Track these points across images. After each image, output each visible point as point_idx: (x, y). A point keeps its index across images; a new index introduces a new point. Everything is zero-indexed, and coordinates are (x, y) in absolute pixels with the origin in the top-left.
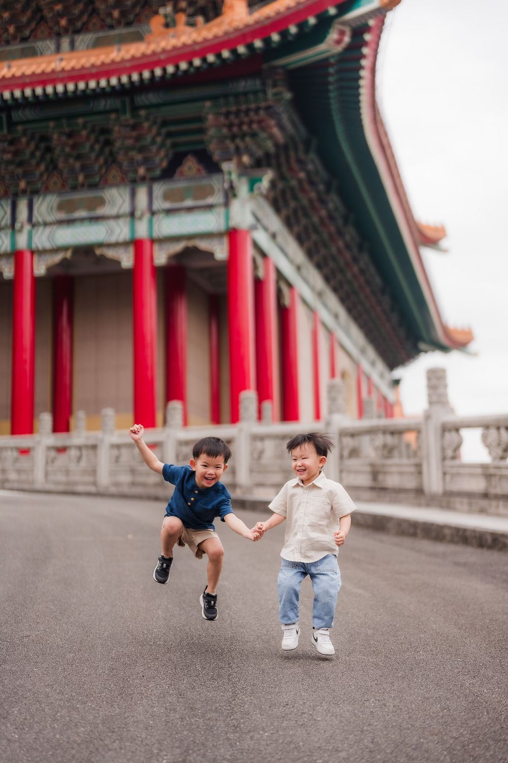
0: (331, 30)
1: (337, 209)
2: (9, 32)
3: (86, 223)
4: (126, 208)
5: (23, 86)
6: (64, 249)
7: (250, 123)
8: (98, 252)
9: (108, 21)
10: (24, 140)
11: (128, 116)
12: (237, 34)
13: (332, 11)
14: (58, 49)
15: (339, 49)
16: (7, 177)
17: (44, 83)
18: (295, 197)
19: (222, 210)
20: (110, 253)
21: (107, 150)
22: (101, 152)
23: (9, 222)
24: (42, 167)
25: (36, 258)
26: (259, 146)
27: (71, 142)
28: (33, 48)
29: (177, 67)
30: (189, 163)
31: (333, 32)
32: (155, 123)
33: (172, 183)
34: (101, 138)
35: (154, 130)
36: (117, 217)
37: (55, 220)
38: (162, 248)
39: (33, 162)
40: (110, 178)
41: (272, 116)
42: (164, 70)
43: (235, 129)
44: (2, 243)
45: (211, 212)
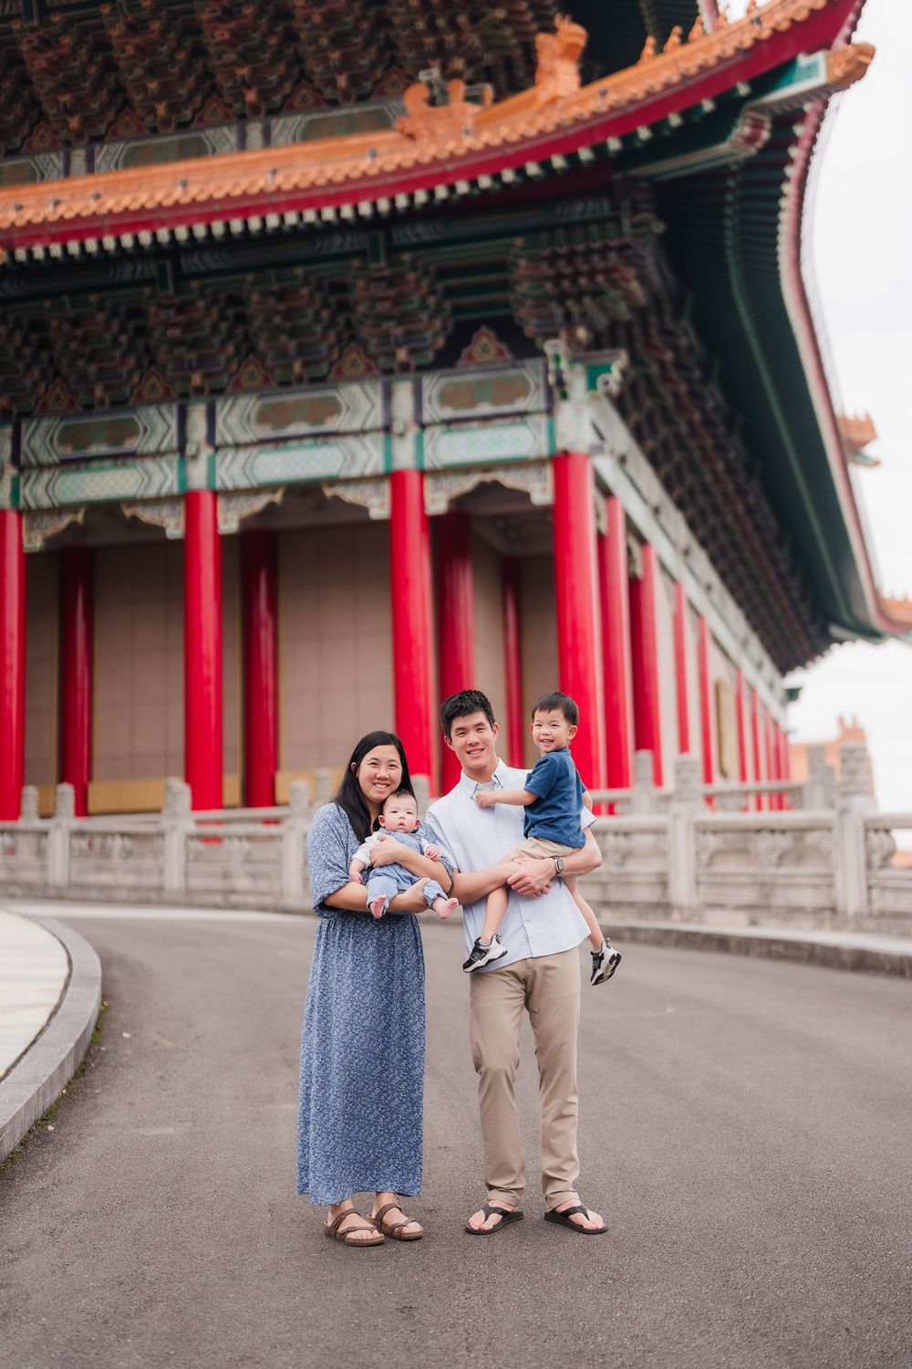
0: (739, 121)
1: (717, 408)
2: (158, 113)
3: (308, 442)
4: (377, 418)
5: (208, 219)
6: (271, 488)
7: (591, 274)
8: (329, 492)
9: (328, 92)
10: (201, 304)
11: (382, 264)
12: (579, 128)
13: (743, 89)
14: (242, 144)
15: (752, 150)
16: (170, 366)
18: (653, 393)
19: (542, 420)
20: (350, 495)
21: (341, 319)
22: (332, 322)
23: (175, 444)
24: (230, 349)
25: (221, 503)
26: (603, 309)
27: (281, 307)
28: (199, 140)
29: (474, 183)
30: (484, 340)
31: (744, 124)
32: (426, 273)
33: (456, 374)
34: (333, 300)
35: (425, 285)
36: (361, 433)
37: (254, 439)
38: (439, 485)
39: (216, 340)
40: (346, 366)
41: (629, 262)
42: (452, 189)
43: (566, 284)
44: (163, 478)
45: (525, 423)
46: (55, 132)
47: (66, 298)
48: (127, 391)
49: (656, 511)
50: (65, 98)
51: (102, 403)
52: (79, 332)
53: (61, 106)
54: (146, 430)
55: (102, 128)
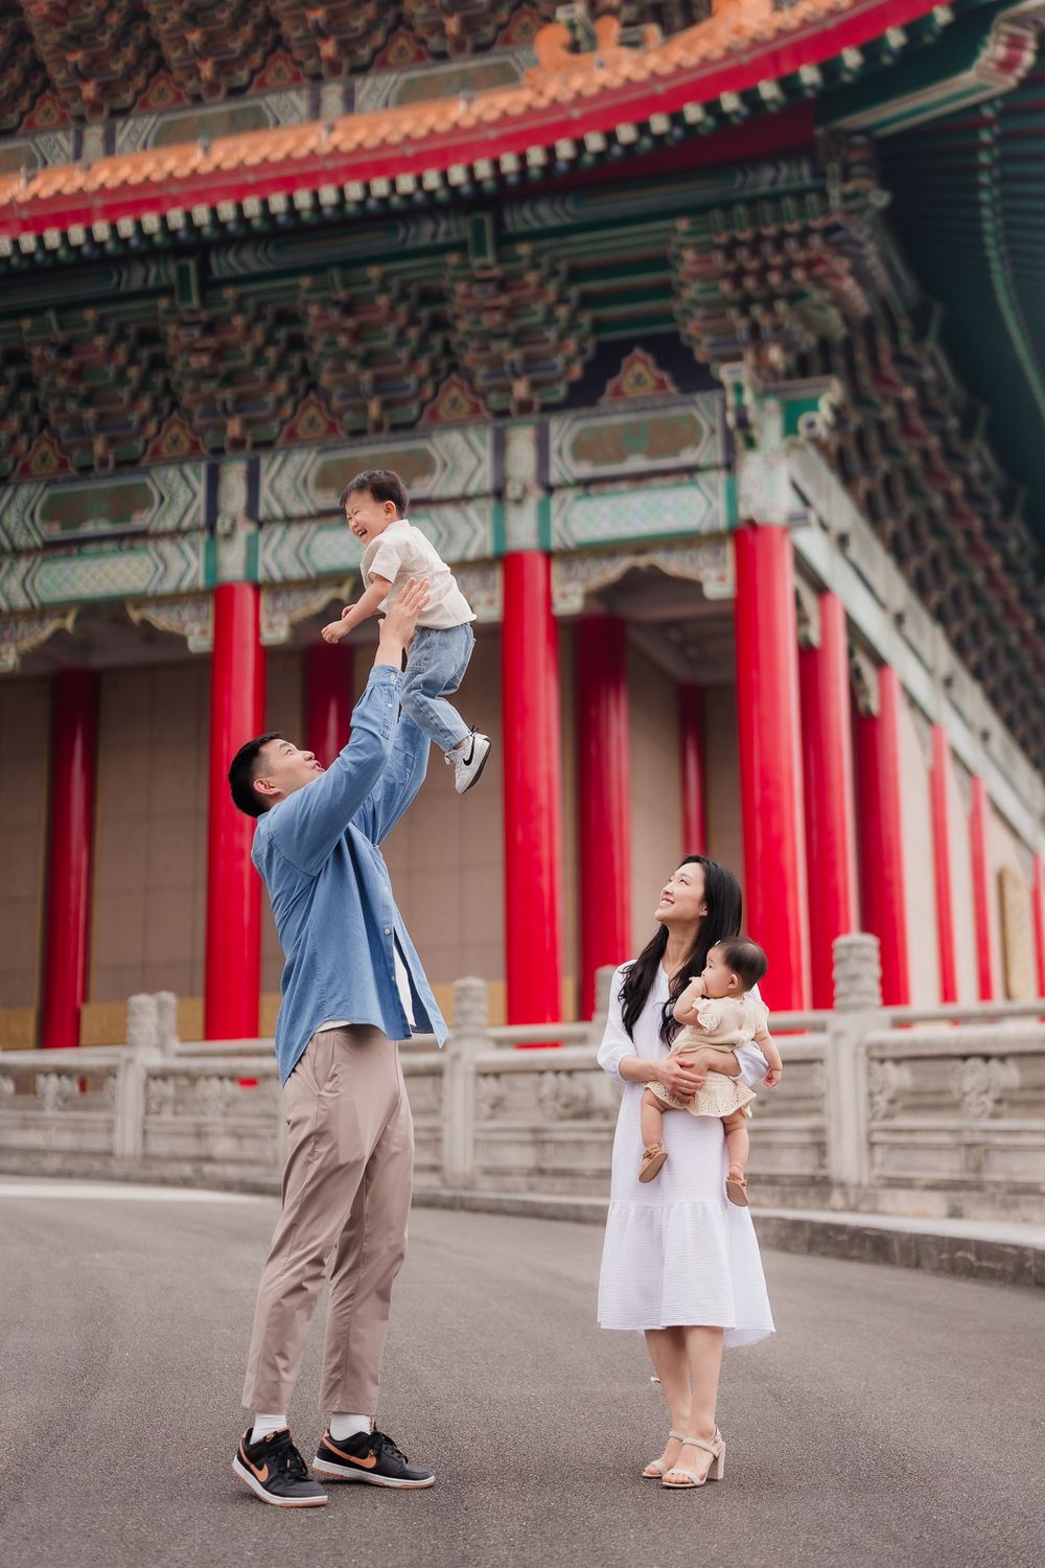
0: (990, 39)
1: (986, 477)
2: (202, 75)
4: (484, 479)
5: (239, 193)
6: (335, 578)
7: (786, 269)
9: (434, 42)
10: (239, 321)
11: (490, 259)
12: (758, 53)
14: (316, 111)
15: (1010, 81)
16: (198, 410)
17: (288, 184)
18: (889, 449)
19: (719, 478)
21: (437, 341)
22: (424, 345)
23: (202, 518)
24: (282, 385)
25: (265, 601)
26: (807, 321)
27: (351, 323)
28: (258, 111)
29: (611, 137)
30: (639, 368)
31: (997, 43)
32: (554, 273)
33: (598, 415)
34: (424, 313)
35: (552, 289)
36: (464, 499)
37: (312, 510)
38: (573, 572)
39: (261, 373)
40: (444, 408)
41: (839, 249)
42: (580, 145)
43: (750, 283)
44: (185, 567)
45: (694, 483)
46: (65, 105)
47: (51, 315)
48: (139, 445)
49: (899, 619)
50: (77, 57)
51: (104, 463)
52: (70, 363)
53: (70, 67)
54: (162, 499)
55: (127, 98)
